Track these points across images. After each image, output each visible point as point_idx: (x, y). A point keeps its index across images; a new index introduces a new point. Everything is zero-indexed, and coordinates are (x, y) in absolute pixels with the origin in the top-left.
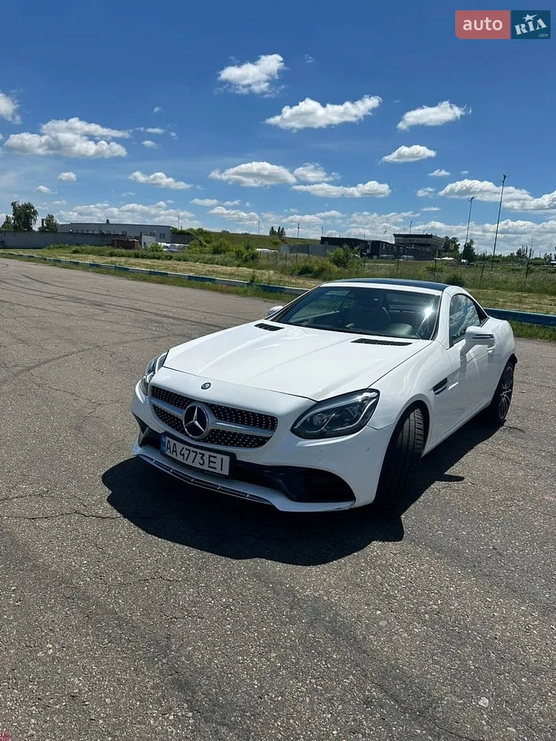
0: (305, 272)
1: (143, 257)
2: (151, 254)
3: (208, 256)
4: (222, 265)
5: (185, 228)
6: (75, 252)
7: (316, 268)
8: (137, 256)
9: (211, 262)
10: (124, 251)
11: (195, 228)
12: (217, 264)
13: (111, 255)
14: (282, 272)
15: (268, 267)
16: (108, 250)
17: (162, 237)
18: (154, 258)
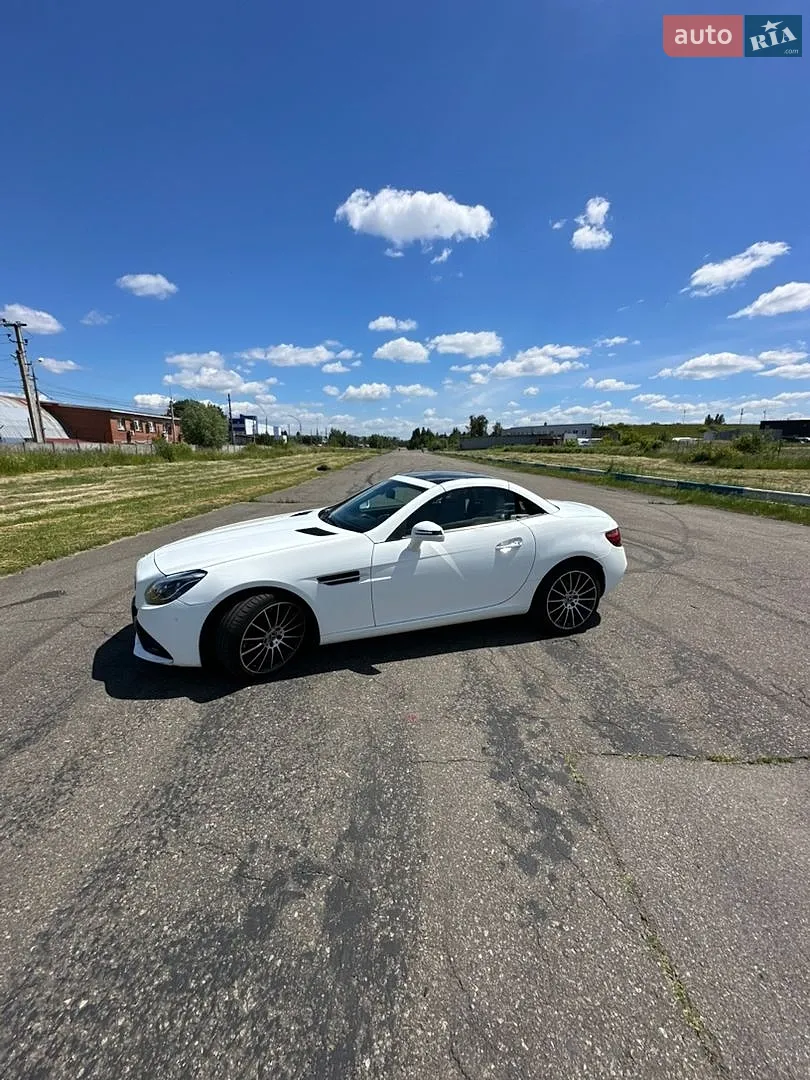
0: (701, 459)
1: (556, 452)
2: (563, 449)
3: (613, 448)
4: (624, 455)
5: (606, 424)
6: (506, 451)
7: (713, 454)
8: (551, 451)
9: (615, 453)
10: (546, 447)
11: (616, 423)
12: (620, 454)
13: (532, 451)
14: (677, 461)
15: (662, 456)
16: (533, 447)
17: (584, 434)
18: (565, 452)
